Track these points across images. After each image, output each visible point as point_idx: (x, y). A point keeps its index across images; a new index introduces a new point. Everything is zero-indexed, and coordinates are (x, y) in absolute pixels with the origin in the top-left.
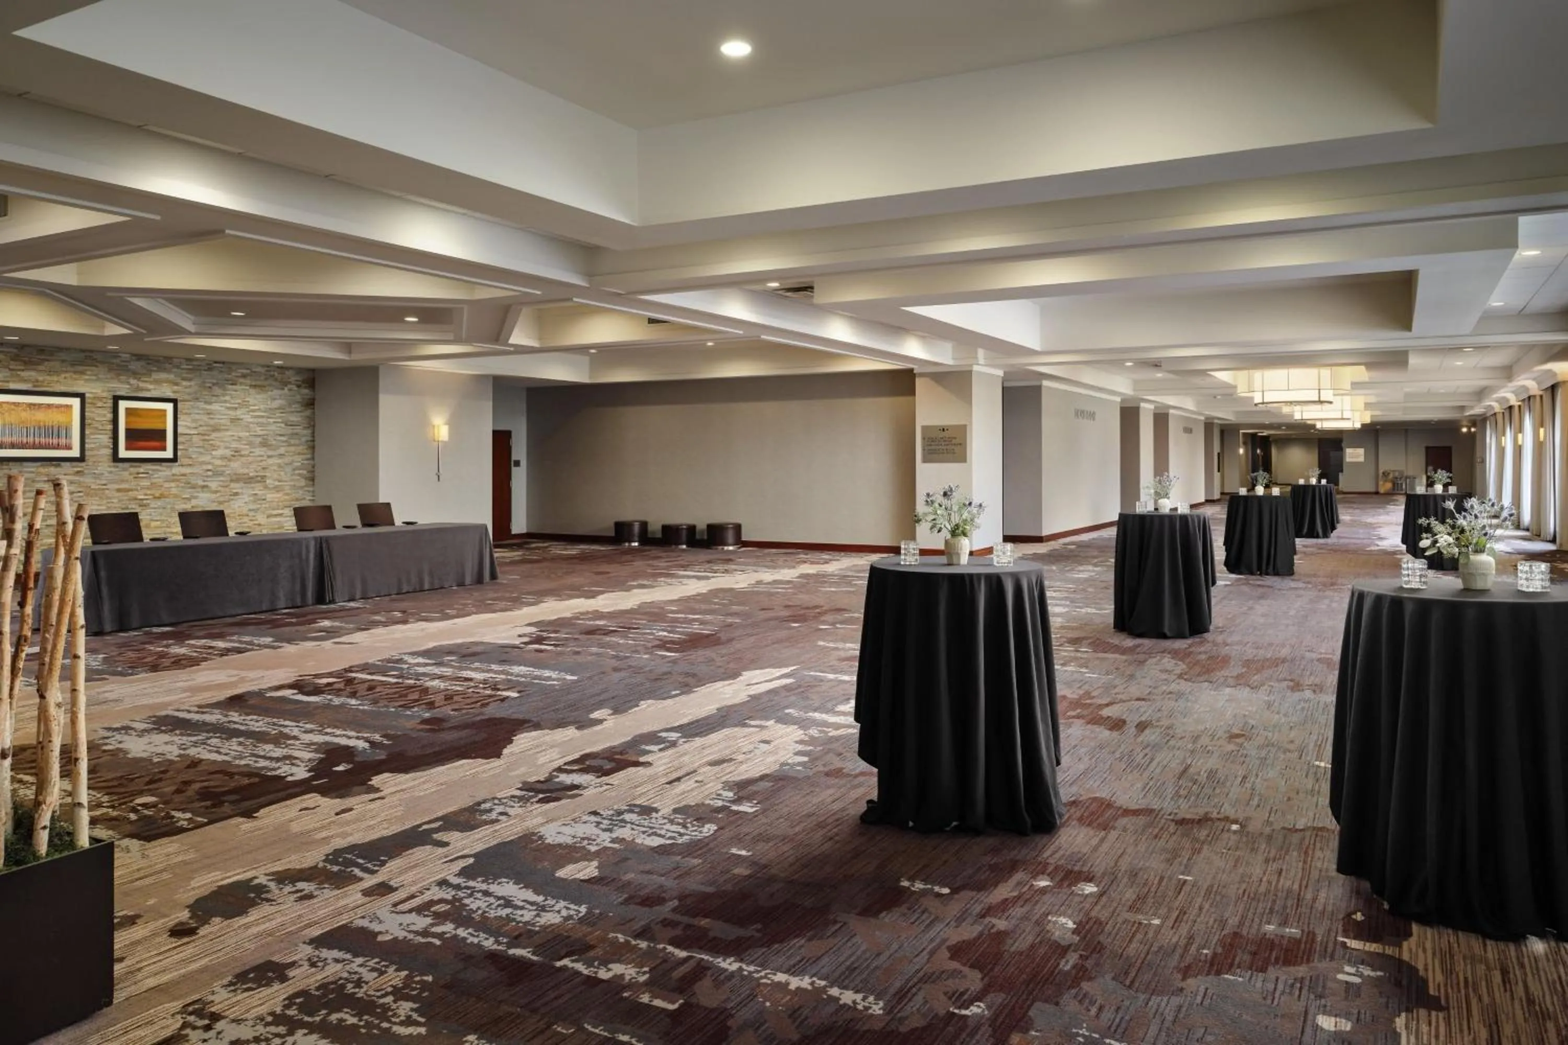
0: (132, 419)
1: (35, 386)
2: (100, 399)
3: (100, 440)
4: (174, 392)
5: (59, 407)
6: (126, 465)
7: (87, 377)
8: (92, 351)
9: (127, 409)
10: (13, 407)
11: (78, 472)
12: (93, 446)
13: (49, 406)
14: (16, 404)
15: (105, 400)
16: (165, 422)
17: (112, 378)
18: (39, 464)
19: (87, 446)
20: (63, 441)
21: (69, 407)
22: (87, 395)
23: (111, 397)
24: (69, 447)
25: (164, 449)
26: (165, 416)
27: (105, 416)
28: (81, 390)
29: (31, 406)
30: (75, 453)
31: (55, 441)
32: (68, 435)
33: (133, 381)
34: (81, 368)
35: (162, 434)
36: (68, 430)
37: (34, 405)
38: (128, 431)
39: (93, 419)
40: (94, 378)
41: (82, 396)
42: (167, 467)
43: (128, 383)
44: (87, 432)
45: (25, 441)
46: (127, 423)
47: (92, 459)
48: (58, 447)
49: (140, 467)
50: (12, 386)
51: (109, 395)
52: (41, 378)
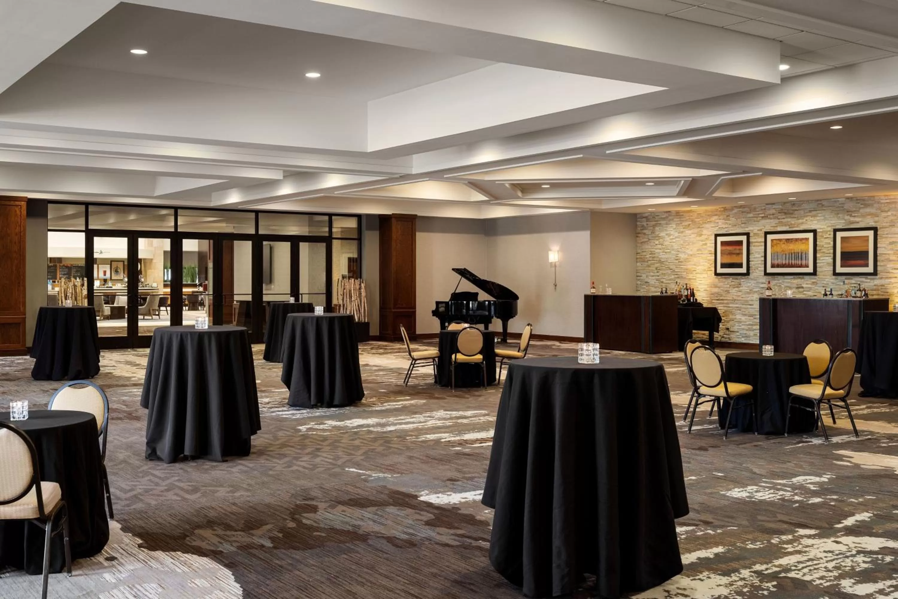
0: (845, 245)
1: (790, 228)
2: (826, 232)
3: (824, 261)
4: (876, 222)
5: (802, 239)
6: (843, 278)
7: (818, 218)
8: (821, 200)
9: (842, 238)
10: (778, 242)
11: (813, 283)
12: (822, 264)
13: (797, 240)
14: (780, 240)
15: (829, 233)
16: (868, 246)
17: (834, 217)
18: (792, 277)
19: (818, 265)
20: (804, 262)
21: (807, 239)
22: (818, 230)
23: (832, 230)
24: (807, 266)
25: (867, 265)
26: (868, 240)
27: (829, 243)
28: (813, 227)
29: (788, 240)
30: (810, 270)
31: (800, 262)
32: (807, 258)
33: (847, 217)
34: (814, 213)
35: (865, 254)
36: (807, 254)
37: (788, 239)
38: (843, 254)
39: (823, 246)
40: (823, 218)
41: (814, 232)
42: (871, 279)
43: (844, 219)
44: (818, 255)
45: (784, 263)
46: (841, 248)
47: (821, 274)
48: (801, 266)
49: (852, 279)
50: (779, 229)
51: (831, 229)
52: (793, 222)
